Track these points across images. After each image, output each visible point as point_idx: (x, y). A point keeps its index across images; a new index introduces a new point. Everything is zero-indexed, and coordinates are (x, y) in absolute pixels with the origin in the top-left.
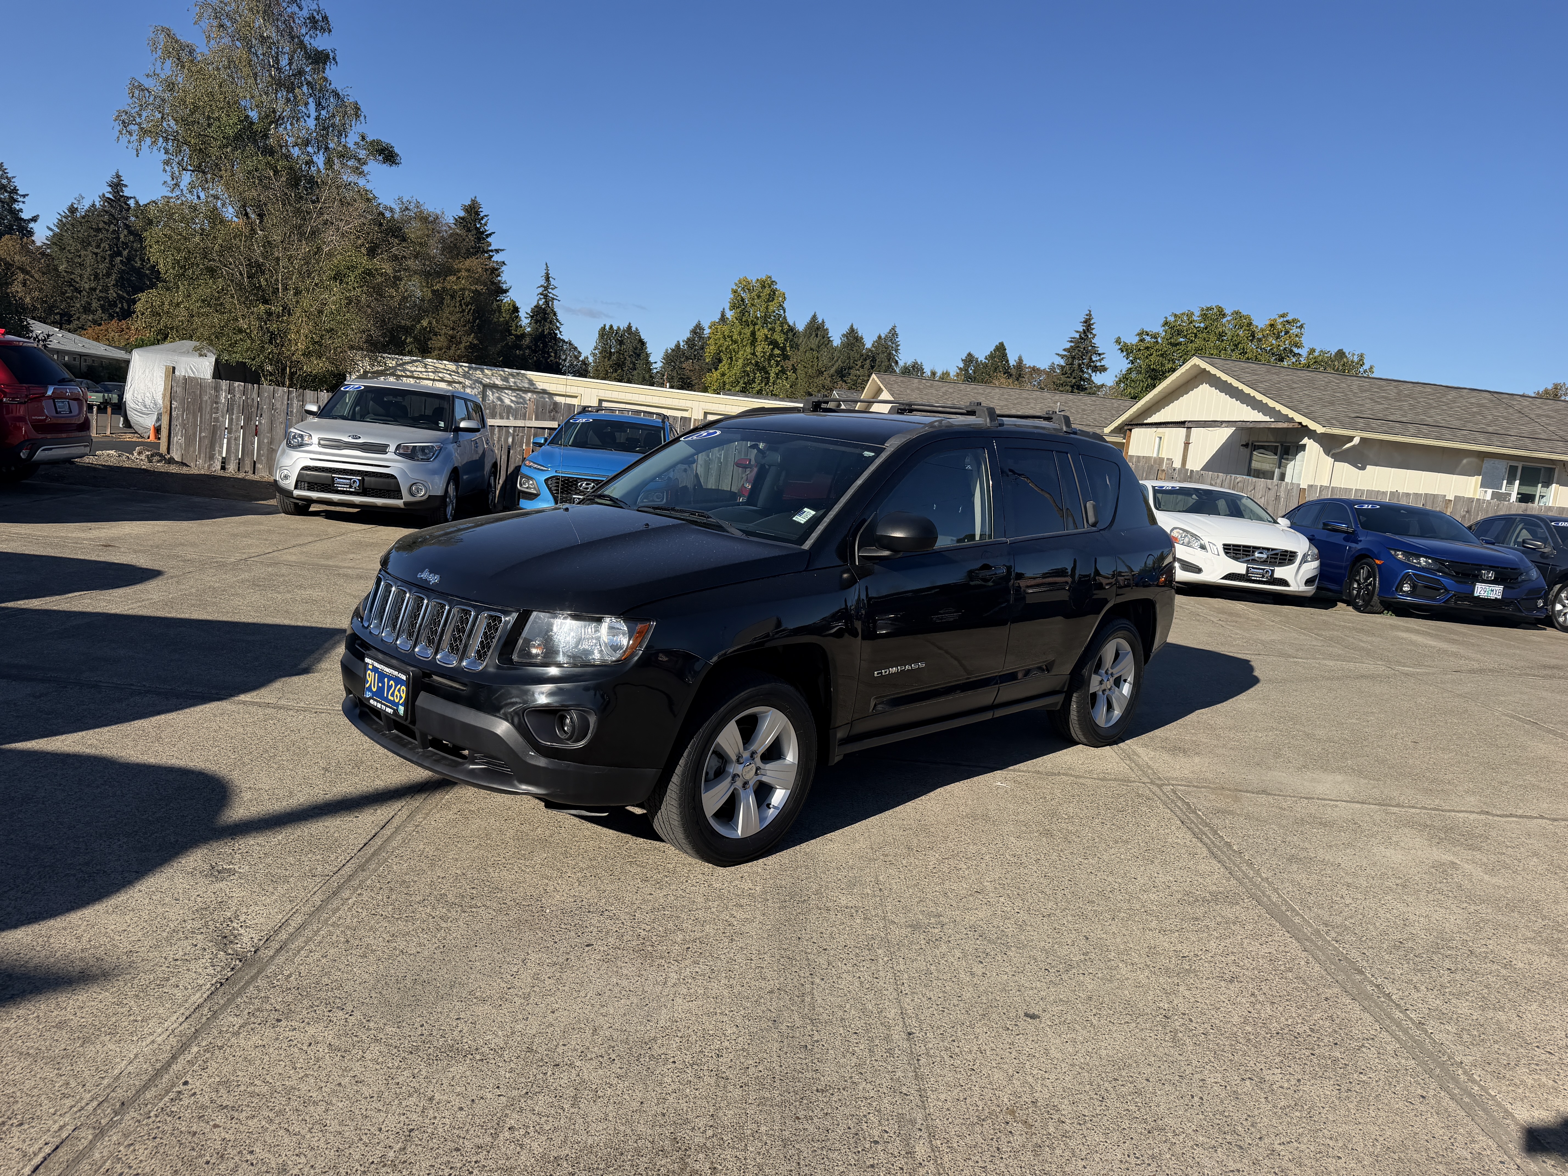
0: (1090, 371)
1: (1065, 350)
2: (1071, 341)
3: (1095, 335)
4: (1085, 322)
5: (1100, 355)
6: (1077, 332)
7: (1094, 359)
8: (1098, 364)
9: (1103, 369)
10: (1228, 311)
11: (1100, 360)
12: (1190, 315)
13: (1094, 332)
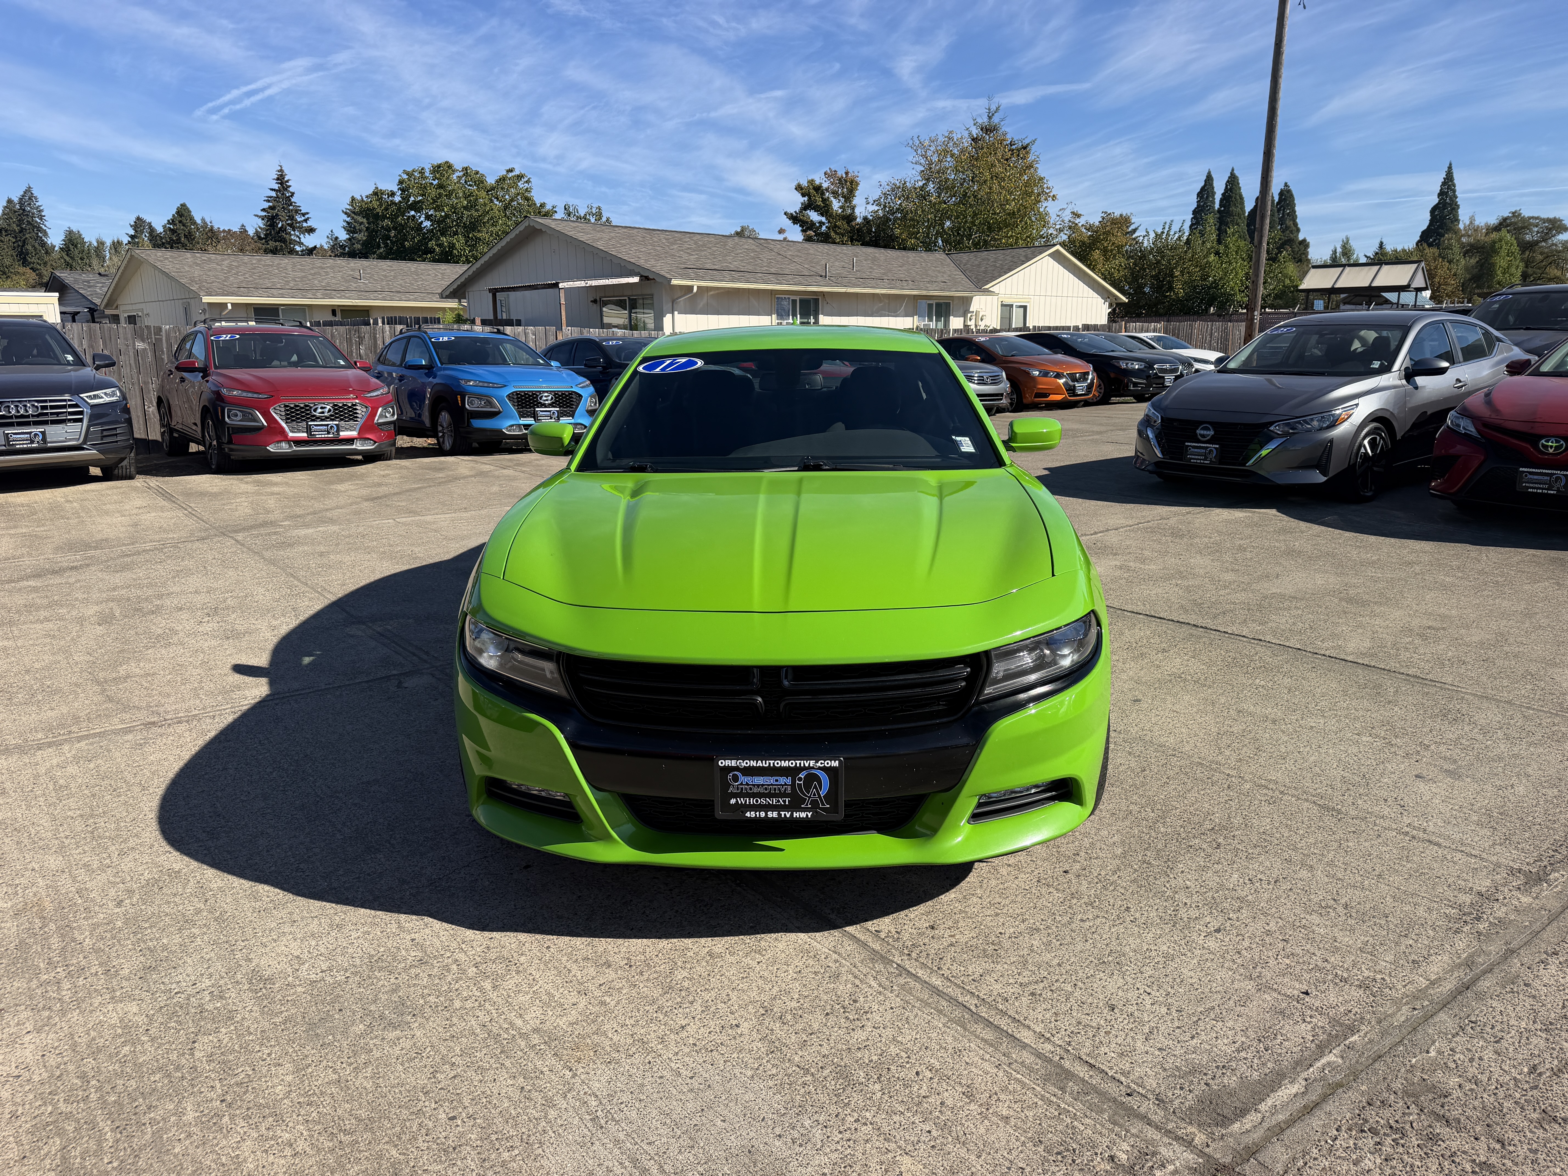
0: (298, 234)
1: (263, 210)
2: (268, 201)
3: (293, 194)
4: (278, 179)
5: (304, 215)
6: (272, 190)
7: (299, 220)
8: (305, 225)
9: (311, 230)
10: (458, 165)
11: (306, 221)
12: (422, 172)
13: (291, 189)
